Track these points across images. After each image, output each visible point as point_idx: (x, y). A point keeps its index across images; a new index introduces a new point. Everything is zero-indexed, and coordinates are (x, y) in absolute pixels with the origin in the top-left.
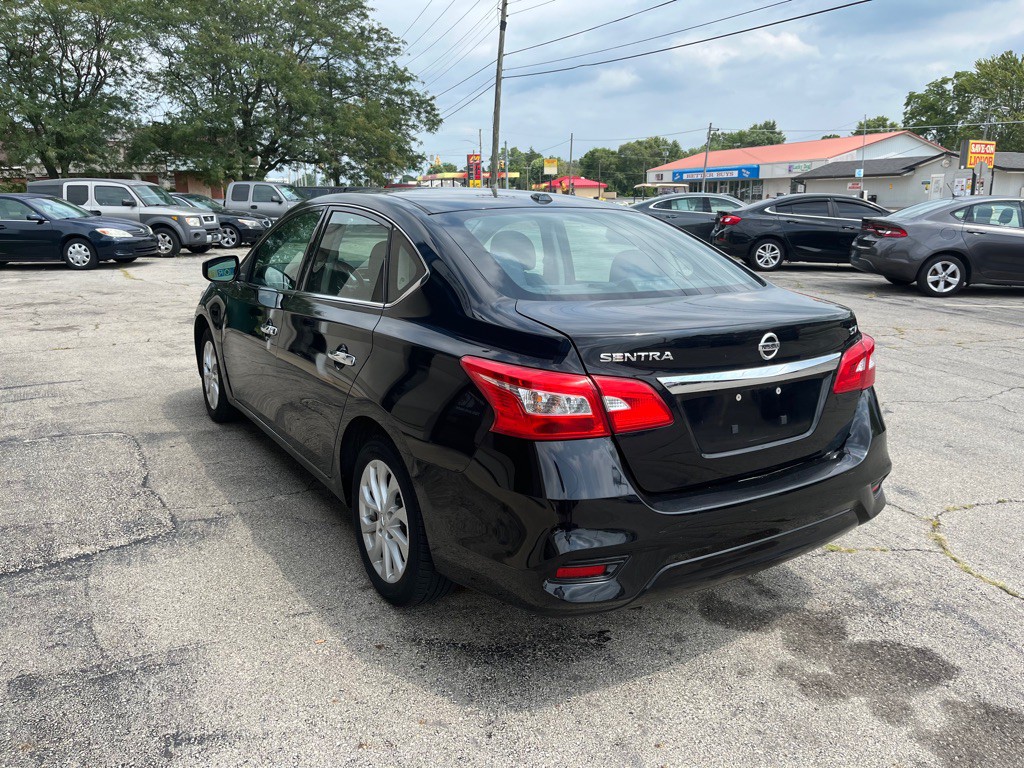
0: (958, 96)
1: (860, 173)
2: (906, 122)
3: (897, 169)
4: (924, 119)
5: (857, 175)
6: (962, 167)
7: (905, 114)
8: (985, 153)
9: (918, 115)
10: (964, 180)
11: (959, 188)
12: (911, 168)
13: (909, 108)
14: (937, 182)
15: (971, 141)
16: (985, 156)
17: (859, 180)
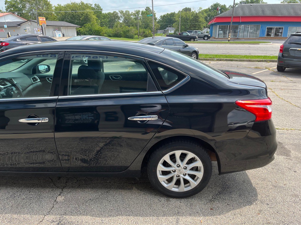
0: (21, 2)
1: (6, 26)
2: (7, 10)
3: (15, 25)
4: (12, 9)
5: (5, 27)
6: (38, 25)
7: (6, 7)
8: (43, 21)
9: (10, 8)
10: (37, 29)
11: (36, 31)
12: (19, 25)
13: (6, 5)
14: (29, 29)
15: (39, 17)
17: (6, 28)
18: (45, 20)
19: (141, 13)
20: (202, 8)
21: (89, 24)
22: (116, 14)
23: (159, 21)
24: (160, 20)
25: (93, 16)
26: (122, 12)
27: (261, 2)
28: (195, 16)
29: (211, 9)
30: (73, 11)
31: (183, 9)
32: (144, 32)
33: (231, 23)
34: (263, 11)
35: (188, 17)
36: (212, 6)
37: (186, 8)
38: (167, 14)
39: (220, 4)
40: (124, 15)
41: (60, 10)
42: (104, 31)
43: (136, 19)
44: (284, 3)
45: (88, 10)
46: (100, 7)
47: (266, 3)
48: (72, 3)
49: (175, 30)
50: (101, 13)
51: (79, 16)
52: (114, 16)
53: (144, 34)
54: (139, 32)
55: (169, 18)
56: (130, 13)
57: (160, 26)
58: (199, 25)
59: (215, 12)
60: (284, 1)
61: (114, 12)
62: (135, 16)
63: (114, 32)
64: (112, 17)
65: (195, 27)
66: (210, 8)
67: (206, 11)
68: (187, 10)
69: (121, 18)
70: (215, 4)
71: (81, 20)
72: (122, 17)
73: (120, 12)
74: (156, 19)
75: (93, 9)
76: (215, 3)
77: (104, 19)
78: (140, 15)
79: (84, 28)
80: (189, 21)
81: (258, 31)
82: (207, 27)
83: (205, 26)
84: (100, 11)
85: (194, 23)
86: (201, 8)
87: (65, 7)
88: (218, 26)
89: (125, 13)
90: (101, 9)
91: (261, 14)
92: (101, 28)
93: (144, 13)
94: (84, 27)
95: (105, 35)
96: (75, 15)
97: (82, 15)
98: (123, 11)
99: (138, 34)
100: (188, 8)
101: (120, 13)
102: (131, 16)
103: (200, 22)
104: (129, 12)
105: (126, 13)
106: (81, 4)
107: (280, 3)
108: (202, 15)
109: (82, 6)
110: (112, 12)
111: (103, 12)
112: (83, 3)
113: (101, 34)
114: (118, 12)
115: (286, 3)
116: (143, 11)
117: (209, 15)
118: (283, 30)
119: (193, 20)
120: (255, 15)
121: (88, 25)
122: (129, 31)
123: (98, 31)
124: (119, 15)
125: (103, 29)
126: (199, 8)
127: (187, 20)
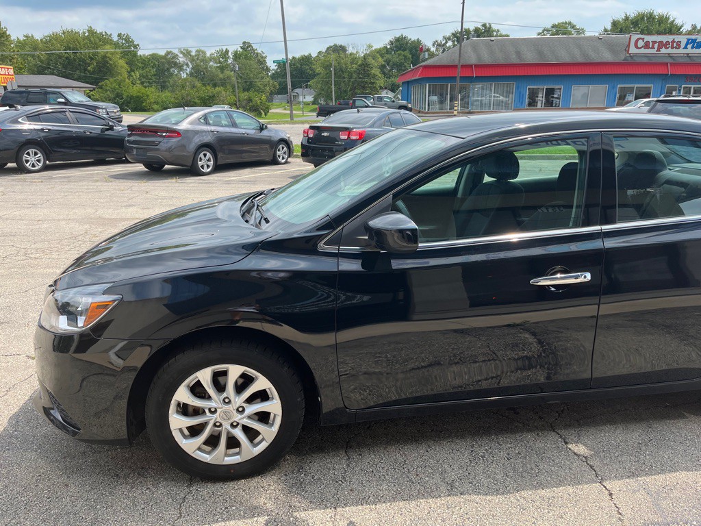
16: (9, 77)
18: (12, 72)
19: (231, 57)
20: (372, 47)
21: (111, 80)
22: (174, 58)
23: (273, 74)
24: (276, 72)
25: (120, 61)
26: (187, 53)
27: (495, 33)
28: (363, 64)
29: (391, 48)
30: (68, 51)
31: (328, 49)
32: (250, 100)
33: (458, 79)
34: (518, 53)
35: (344, 66)
36: (391, 43)
37: (335, 46)
38: (293, 58)
39: (409, 38)
40: (192, 60)
41: (35, 49)
42: (152, 98)
43: (222, 69)
44: (544, 35)
45: (108, 49)
46: (133, 42)
47: (508, 36)
48: (64, 33)
49: (315, 94)
50: (135, 55)
51: (84, 61)
52: (169, 62)
53: (251, 104)
54: (239, 101)
55: (297, 67)
56: (208, 55)
57: (278, 87)
58: (373, 83)
59: (399, 55)
60: (544, 30)
61: (168, 53)
62: (220, 62)
63: (177, 99)
64: (163, 64)
65: (364, 87)
66: (389, 47)
67: (379, 51)
68: (338, 49)
69: (185, 67)
70: (398, 38)
71: (89, 71)
72: (187, 65)
73: (182, 53)
74: (268, 69)
75: (116, 45)
76: (398, 36)
77: (143, 68)
78: (230, 61)
79: (100, 90)
80: (346, 75)
81: (510, 95)
82: (386, 88)
83: (382, 85)
84: (133, 51)
85: (360, 78)
86: (370, 46)
87: (46, 42)
88: (427, 85)
89: (196, 55)
90: (135, 46)
91: (514, 59)
92: (143, 90)
93: (240, 55)
94: (101, 88)
95: (155, 107)
96: (75, 60)
97: (92, 59)
98: (190, 51)
99: (236, 104)
100: (341, 46)
101: (181, 56)
102: (211, 63)
103: (375, 76)
104: (204, 53)
105: (199, 55)
106: (87, 34)
107: (535, 36)
108: (373, 61)
109: (92, 39)
110: (162, 53)
111: (140, 53)
112: (91, 31)
113: (144, 104)
114: (179, 54)
115: (548, 36)
116: (237, 51)
117: (388, 62)
118: (560, 92)
119: (358, 72)
120: (502, 62)
121: (109, 83)
122: (214, 96)
123: (137, 97)
124: (181, 59)
125: (149, 93)
126: (365, 46)
127: (342, 71)
